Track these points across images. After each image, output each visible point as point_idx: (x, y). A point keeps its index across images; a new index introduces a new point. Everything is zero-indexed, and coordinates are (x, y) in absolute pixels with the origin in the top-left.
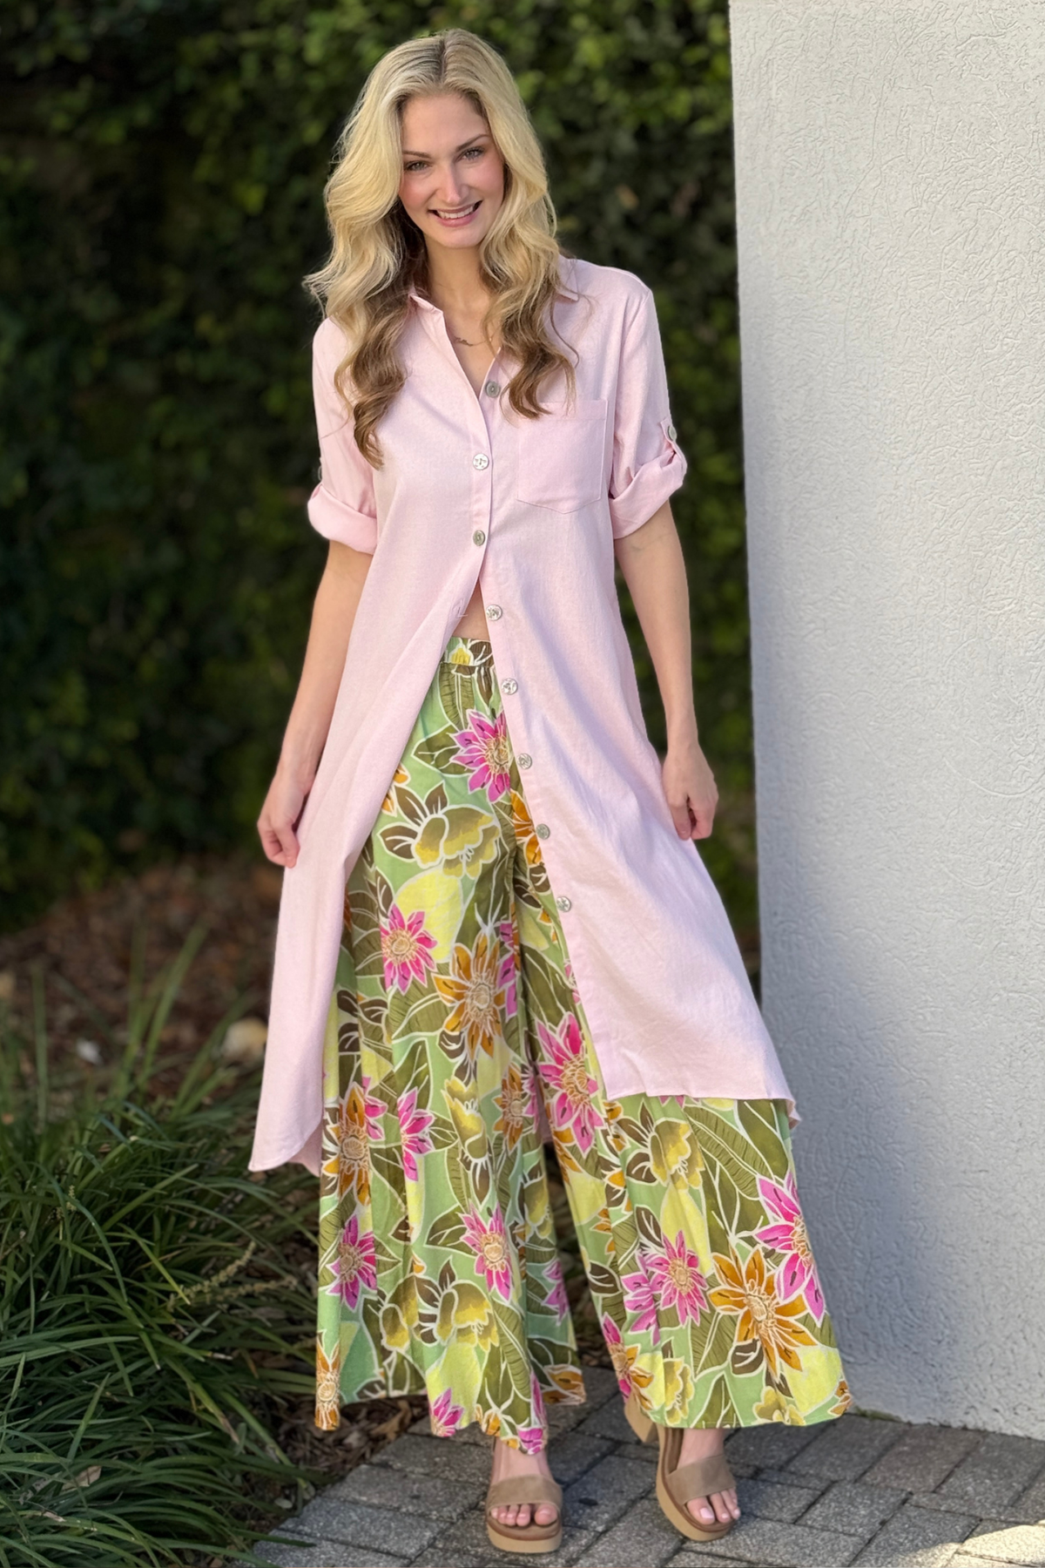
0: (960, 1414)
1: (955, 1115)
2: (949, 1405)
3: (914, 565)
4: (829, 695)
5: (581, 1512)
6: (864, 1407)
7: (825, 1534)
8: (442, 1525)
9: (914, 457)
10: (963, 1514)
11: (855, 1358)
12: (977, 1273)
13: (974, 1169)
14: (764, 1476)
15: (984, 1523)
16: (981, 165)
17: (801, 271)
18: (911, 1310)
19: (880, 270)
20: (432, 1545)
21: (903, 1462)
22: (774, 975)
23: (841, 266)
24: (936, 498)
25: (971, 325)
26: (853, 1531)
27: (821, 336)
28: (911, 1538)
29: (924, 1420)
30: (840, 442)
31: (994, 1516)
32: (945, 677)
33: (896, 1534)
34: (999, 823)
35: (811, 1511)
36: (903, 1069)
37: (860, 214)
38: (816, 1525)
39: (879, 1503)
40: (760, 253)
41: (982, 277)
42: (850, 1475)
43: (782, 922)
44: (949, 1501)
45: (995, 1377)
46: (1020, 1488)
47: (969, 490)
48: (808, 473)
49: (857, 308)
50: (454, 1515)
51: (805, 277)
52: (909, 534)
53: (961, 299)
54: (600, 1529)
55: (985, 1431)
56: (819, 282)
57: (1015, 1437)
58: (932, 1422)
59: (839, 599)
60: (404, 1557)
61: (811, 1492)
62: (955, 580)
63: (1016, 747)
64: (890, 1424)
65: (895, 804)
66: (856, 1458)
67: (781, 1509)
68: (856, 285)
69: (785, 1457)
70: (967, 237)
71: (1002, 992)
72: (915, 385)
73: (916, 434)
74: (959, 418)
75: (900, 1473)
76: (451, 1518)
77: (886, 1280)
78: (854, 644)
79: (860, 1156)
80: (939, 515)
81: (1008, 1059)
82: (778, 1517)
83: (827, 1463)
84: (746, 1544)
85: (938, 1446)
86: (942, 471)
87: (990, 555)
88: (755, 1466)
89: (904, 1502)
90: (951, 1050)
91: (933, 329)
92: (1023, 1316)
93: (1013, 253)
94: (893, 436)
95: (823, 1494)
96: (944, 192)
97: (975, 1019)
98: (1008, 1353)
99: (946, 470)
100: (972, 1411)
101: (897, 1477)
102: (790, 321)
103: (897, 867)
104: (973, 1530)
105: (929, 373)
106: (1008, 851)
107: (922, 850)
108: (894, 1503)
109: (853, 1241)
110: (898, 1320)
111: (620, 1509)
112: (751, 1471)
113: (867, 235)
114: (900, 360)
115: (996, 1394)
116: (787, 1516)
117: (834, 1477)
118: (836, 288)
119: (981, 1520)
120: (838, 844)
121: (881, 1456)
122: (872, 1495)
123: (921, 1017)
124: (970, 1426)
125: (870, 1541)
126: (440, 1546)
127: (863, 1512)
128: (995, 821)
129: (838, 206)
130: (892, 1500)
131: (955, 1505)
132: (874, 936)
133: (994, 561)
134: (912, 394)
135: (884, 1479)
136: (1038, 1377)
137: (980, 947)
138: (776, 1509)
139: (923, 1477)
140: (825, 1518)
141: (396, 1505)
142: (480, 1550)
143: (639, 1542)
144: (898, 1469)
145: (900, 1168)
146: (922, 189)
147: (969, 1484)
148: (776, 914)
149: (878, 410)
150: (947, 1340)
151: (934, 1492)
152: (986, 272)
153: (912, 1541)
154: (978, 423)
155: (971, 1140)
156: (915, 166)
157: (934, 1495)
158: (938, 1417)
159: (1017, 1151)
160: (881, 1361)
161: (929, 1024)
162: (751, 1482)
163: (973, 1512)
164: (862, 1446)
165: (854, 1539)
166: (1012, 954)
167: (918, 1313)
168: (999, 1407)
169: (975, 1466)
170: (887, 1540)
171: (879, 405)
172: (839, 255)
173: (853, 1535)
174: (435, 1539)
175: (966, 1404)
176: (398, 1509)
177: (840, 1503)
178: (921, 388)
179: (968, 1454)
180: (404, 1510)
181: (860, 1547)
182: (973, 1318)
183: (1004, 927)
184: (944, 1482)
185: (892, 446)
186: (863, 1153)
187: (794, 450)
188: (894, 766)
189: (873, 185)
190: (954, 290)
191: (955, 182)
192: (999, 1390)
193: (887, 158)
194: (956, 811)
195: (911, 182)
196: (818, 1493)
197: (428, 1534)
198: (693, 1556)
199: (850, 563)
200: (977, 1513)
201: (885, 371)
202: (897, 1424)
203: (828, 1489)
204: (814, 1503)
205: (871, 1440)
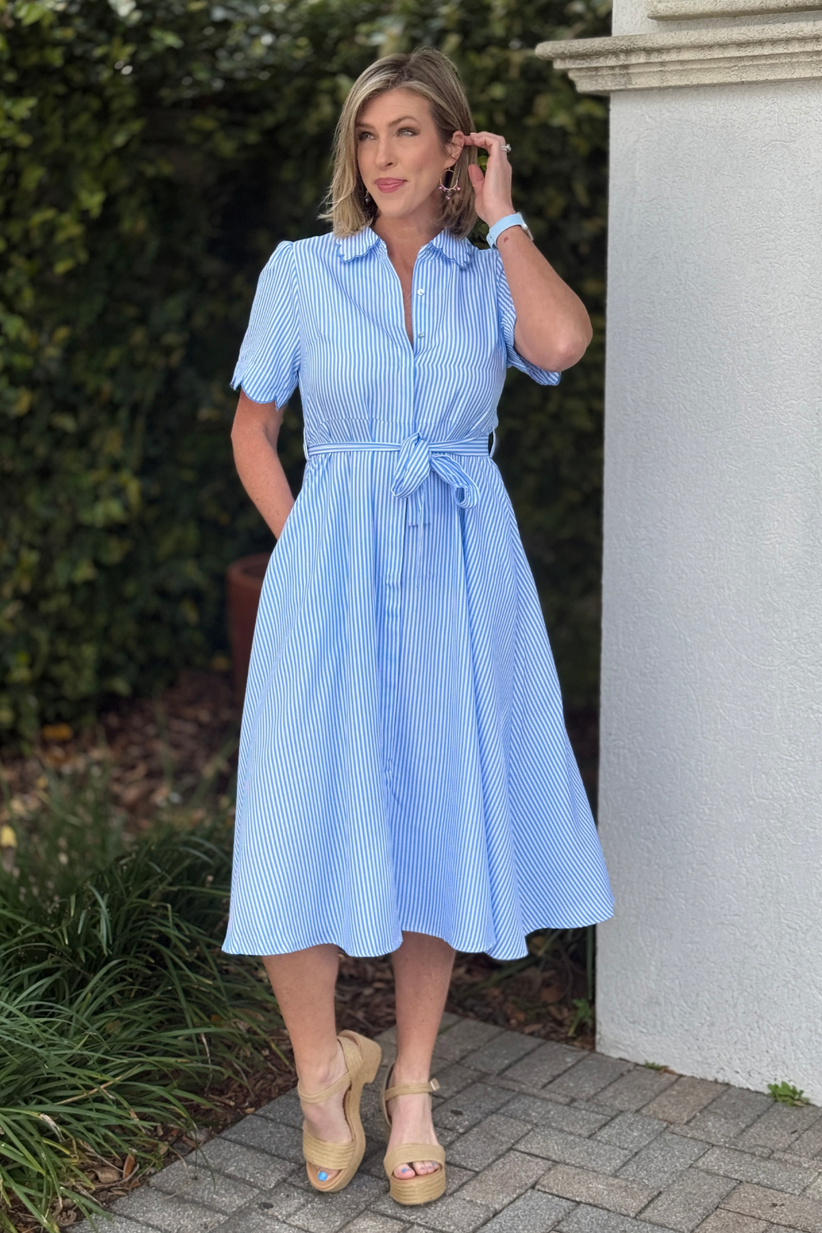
0: (714, 1072)
1: (721, 877)
2: (707, 1065)
4: (652, 590)
5: (451, 1119)
7: (607, 1147)
10: (702, 1141)
11: (648, 1030)
13: (732, 913)
14: (576, 1104)
15: (715, 1148)
16: (773, 232)
18: (686, 1002)
21: (669, 1102)
22: (607, 775)
23: (676, 297)
24: (730, 461)
25: (761, 343)
26: (626, 1146)
27: (660, 344)
28: (663, 1154)
29: (689, 1074)
31: (721, 1143)
33: (654, 1150)
35: (602, 1130)
36: (688, 844)
37: (690, 261)
38: (603, 1140)
39: (647, 1129)
40: (622, 284)
41: (769, 310)
42: (634, 1108)
43: (614, 740)
44: (694, 1131)
45: (738, 1051)
46: (743, 1126)
47: (753, 457)
49: (685, 326)
53: (755, 325)
54: (461, 1131)
55: (729, 1084)
57: (748, 1089)
58: (695, 1075)
59: (663, 526)
61: (605, 1117)
62: (740, 519)
64: (668, 1074)
65: (692, 667)
66: (639, 1096)
67: (581, 1128)
69: (592, 1092)
70: (761, 282)
72: (719, 382)
74: (749, 407)
75: (666, 1109)
76: (366, 1115)
77: (670, 981)
78: (671, 557)
79: (657, 899)
82: (579, 1132)
83: (620, 1099)
84: (554, 1149)
85: (696, 1093)
86: (735, 443)
88: (571, 1097)
89: (665, 1129)
90: (720, 833)
92: (758, 1012)
93: (791, 295)
95: (613, 1119)
96: (747, 250)
97: (737, 815)
98: (747, 1035)
99: (738, 443)
100: (722, 1071)
101: (664, 1112)
102: (640, 332)
103: (691, 709)
104: (706, 1152)
105: (730, 374)
106: (764, 704)
107: (708, 700)
108: (657, 1130)
109: (650, 954)
110: (676, 1008)
111: (477, 1118)
112: (568, 1100)
113: (694, 276)
115: (738, 1061)
116: (585, 1133)
117: (622, 1108)
119: (713, 1146)
120: (654, 691)
121: (656, 1096)
122: (644, 1123)
123: (702, 810)
124: (720, 1080)
125: (636, 1153)
127: (635, 1134)
130: (657, 1127)
131: (697, 1134)
132: (674, 754)
135: (655, 1112)
136: (765, 1053)
138: (578, 1127)
139: (681, 1114)
140: (609, 1136)
143: (484, 1142)
144: (666, 1106)
145: (682, 909)
146: (732, 247)
147: (710, 1121)
148: (610, 734)
150: (708, 1023)
151: (686, 1124)
153: (663, 1156)
154: (761, 412)
155: (730, 894)
156: (729, 230)
157: (685, 1126)
158: (699, 1073)
160: (664, 1033)
161: (707, 815)
162: (566, 1108)
163: (708, 1140)
164: (645, 1089)
165: (626, 1152)
166: (764, 773)
167: (690, 1004)
168: (739, 1070)
169: (717, 1109)
170: (647, 1154)
172: (676, 289)
173: (626, 1149)
175: (717, 1066)
177: (622, 1126)
179: (714, 1100)
181: (628, 1157)
182: (725, 1010)
184: (694, 1117)
186: (660, 896)
188: (693, 641)
189: (700, 242)
190: (750, 318)
191: (755, 243)
192: (739, 1059)
196: (609, 1118)
198: (518, 1154)
199: (672, 501)
200: (713, 1140)
202: (671, 1076)
203: (616, 1116)
204: (605, 1125)
205: (652, 1085)
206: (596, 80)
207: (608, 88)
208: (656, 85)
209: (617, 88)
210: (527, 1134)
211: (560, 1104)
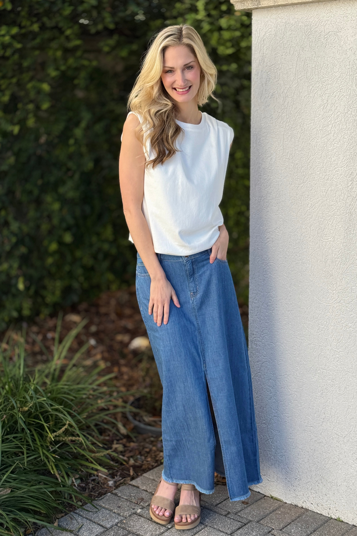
0: (301, 503)
1: (304, 407)
2: (298, 499)
3: (301, 222)
4: (272, 264)
6: (272, 495)
8: (122, 518)
9: (303, 184)
11: (270, 479)
12: (308, 459)
13: (309, 426)
14: (229, 516)
16: (330, 80)
17: (270, 116)
18: (288, 467)
19: (296, 117)
20: (116, 525)
21: (276, 517)
23: (283, 115)
24: (309, 199)
25: (324, 138)
27: (276, 139)
29: (289, 502)
30: (280, 177)
32: (309, 261)
34: (323, 313)
35: (238, 531)
36: (289, 390)
37: (290, 96)
39: (261, 532)
40: (258, 109)
41: (328, 121)
42: (257, 519)
43: (255, 337)
44: (284, 534)
45: (312, 493)
47: (320, 197)
48: (270, 187)
49: (287, 130)
50: (128, 515)
51: (272, 118)
52: (300, 211)
53: (321, 129)
55: (308, 509)
56: (276, 120)
57: (317, 513)
58: (292, 503)
59: (277, 231)
60: (106, 528)
61: (241, 524)
62: (314, 228)
63: (330, 287)
64: (279, 502)
65: (291, 302)
66: (262, 514)
68: (288, 122)
69: (239, 509)
70: (324, 106)
71: (321, 369)
72: (304, 159)
73: (304, 176)
74: (318, 171)
75: (273, 521)
76: (126, 516)
77: (281, 457)
78: (281, 247)
80: (309, 205)
81: (322, 391)
82: (226, 531)
83: (252, 514)
85: (290, 513)
86: (311, 190)
87: (325, 220)
89: (270, 532)
90: (304, 386)
91: (311, 139)
92: (322, 475)
93: (339, 113)
94: (297, 176)
95: (245, 525)
96: (318, 90)
97: (312, 377)
99: (313, 190)
100: (305, 502)
101: (271, 522)
102: (266, 133)
103: (291, 324)
105: (309, 155)
106: (325, 322)
107: (299, 319)
108: (266, 532)
109: (272, 442)
112: (226, 513)
113: (292, 104)
114: (300, 150)
115: (312, 498)
116: (229, 532)
117: (251, 519)
118: (282, 122)
121: (271, 513)
122: (260, 528)
123: (295, 374)
124: (304, 507)
126: (119, 525)
127: (254, 534)
128: (322, 312)
129: (284, 93)
130: (266, 531)
132: (283, 345)
133: (326, 223)
134: (304, 162)
135: (267, 522)
137: (315, 353)
138: (227, 528)
139: (280, 523)
141: (112, 509)
142: (130, 529)
144: (273, 519)
145: (287, 422)
146: (311, 88)
147: (293, 529)
149: (292, 167)
150: (298, 479)
151: (281, 530)
152: (330, 120)
154: (324, 173)
155: (309, 416)
156: (309, 79)
157: (280, 531)
158: (295, 502)
159: (323, 422)
160: (278, 482)
161: (298, 376)
162: (224, 517)
164: (266, 509)
166: (324, 357)
167: (290, 469)
168: (313, 503)
169: (298, 522)
171: (293, 165)
172: (283, 111)
174: (118, 523)
175: (302, 500)
176: (112, 510)
177: (248, 529)
178: (307, 160)
179: (298, 517)
180: (114, 511)
182: (306, 473)
183: (323, 348)
184: (286, 526)
185: (296, 180)
186: (276, 415)
187: (266, 179)
188: (292, 290)
189: (295, 86)
190: (319, 125)
191: (321, 86)
193: (300, 76)
194: (310, 307)
195: (307, 86)
196: (243, 524)
197: (117, 521)
199: (281, 219)
201: (295, 153)
202: (281, 503)
203: (247, 523)
204: (240, 528)
205: (270, 507)
206: (244, 4)
207: (249, 7)
208: (272, 5)
209: (254, 7)
210: (201, 530)
211: (222, 515)
